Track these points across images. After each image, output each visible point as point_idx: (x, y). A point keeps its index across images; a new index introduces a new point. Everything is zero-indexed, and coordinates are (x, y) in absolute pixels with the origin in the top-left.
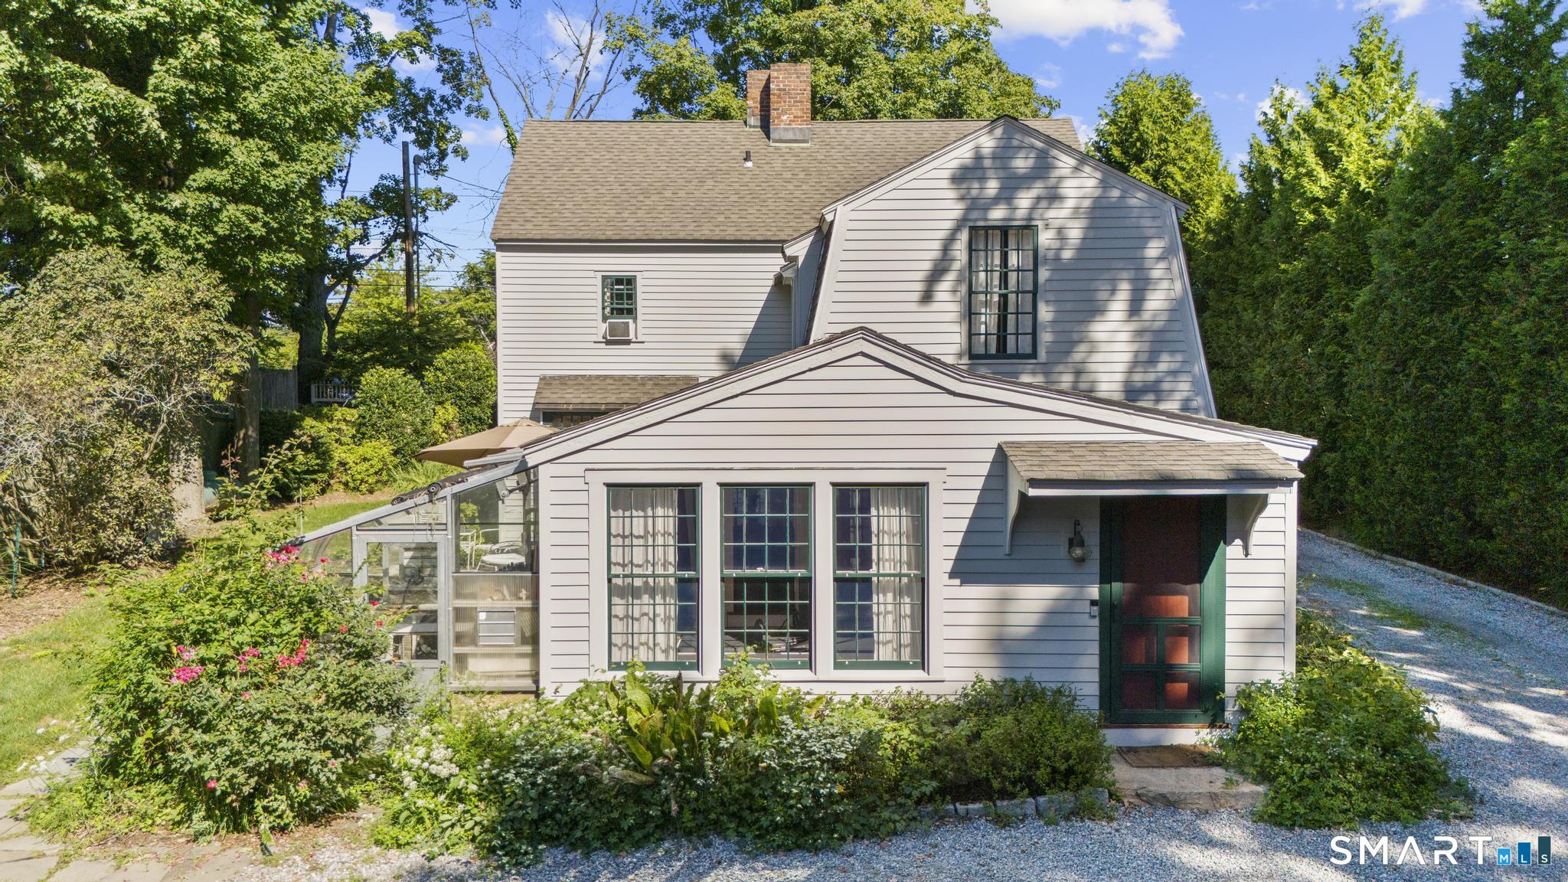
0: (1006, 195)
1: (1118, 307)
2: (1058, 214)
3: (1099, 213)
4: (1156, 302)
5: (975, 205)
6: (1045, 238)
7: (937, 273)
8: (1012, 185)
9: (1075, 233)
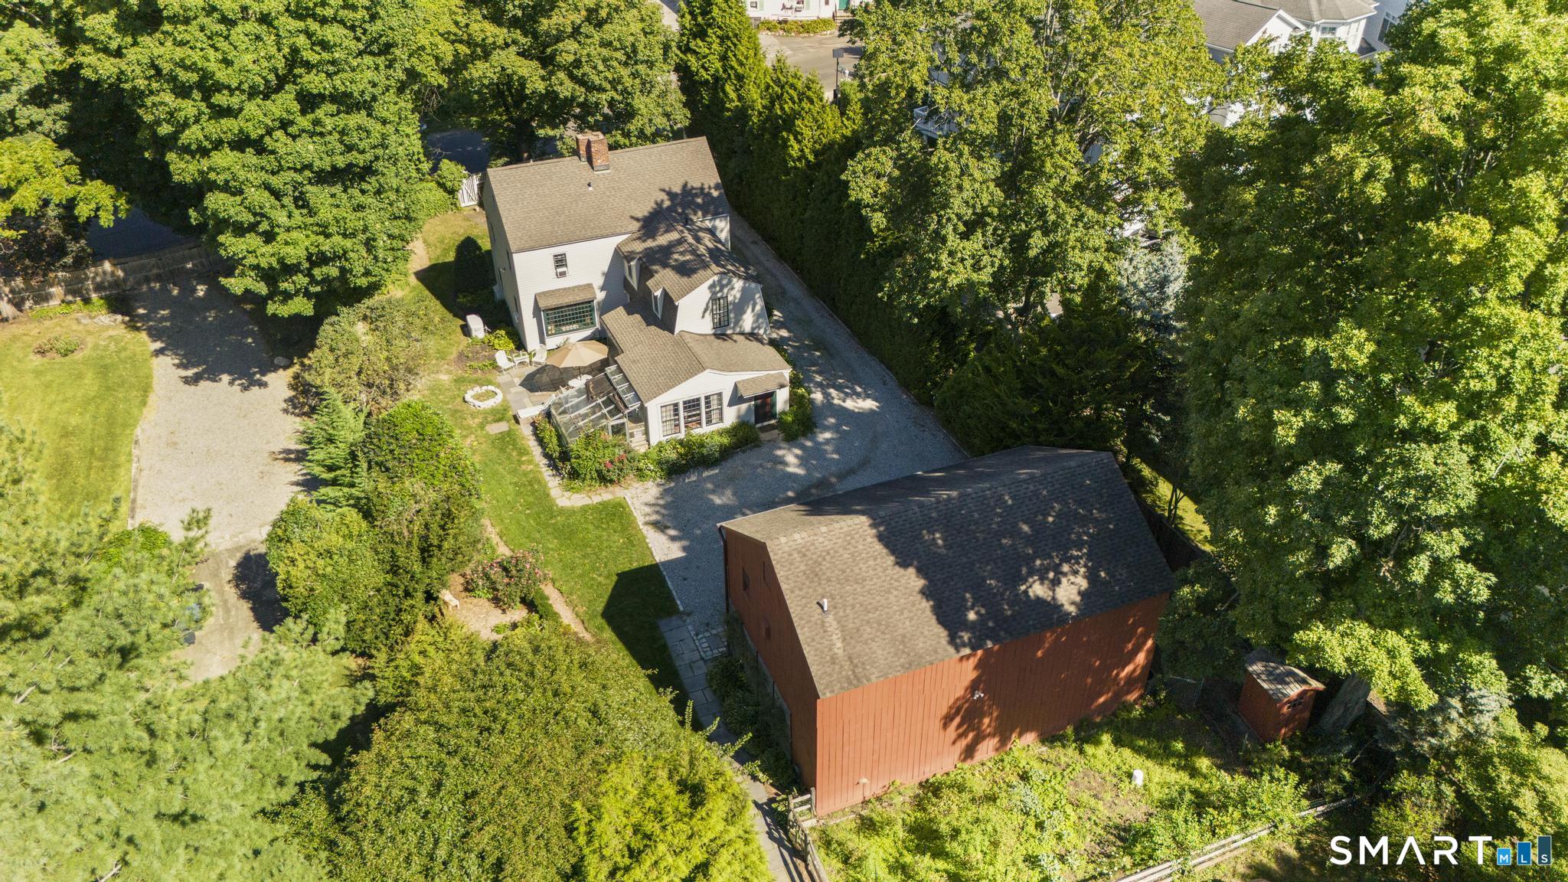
0: (721, 290)
1: (749, 310)
2: (733, 292)
3: (744, 290)
4: (758, 308)
5: (714, 293)
6: (730, 298)
7: (705, 311)
8: (722, 287)
9: (738, 296)
